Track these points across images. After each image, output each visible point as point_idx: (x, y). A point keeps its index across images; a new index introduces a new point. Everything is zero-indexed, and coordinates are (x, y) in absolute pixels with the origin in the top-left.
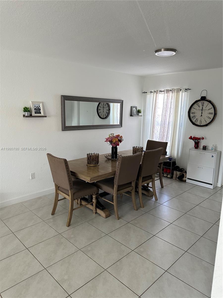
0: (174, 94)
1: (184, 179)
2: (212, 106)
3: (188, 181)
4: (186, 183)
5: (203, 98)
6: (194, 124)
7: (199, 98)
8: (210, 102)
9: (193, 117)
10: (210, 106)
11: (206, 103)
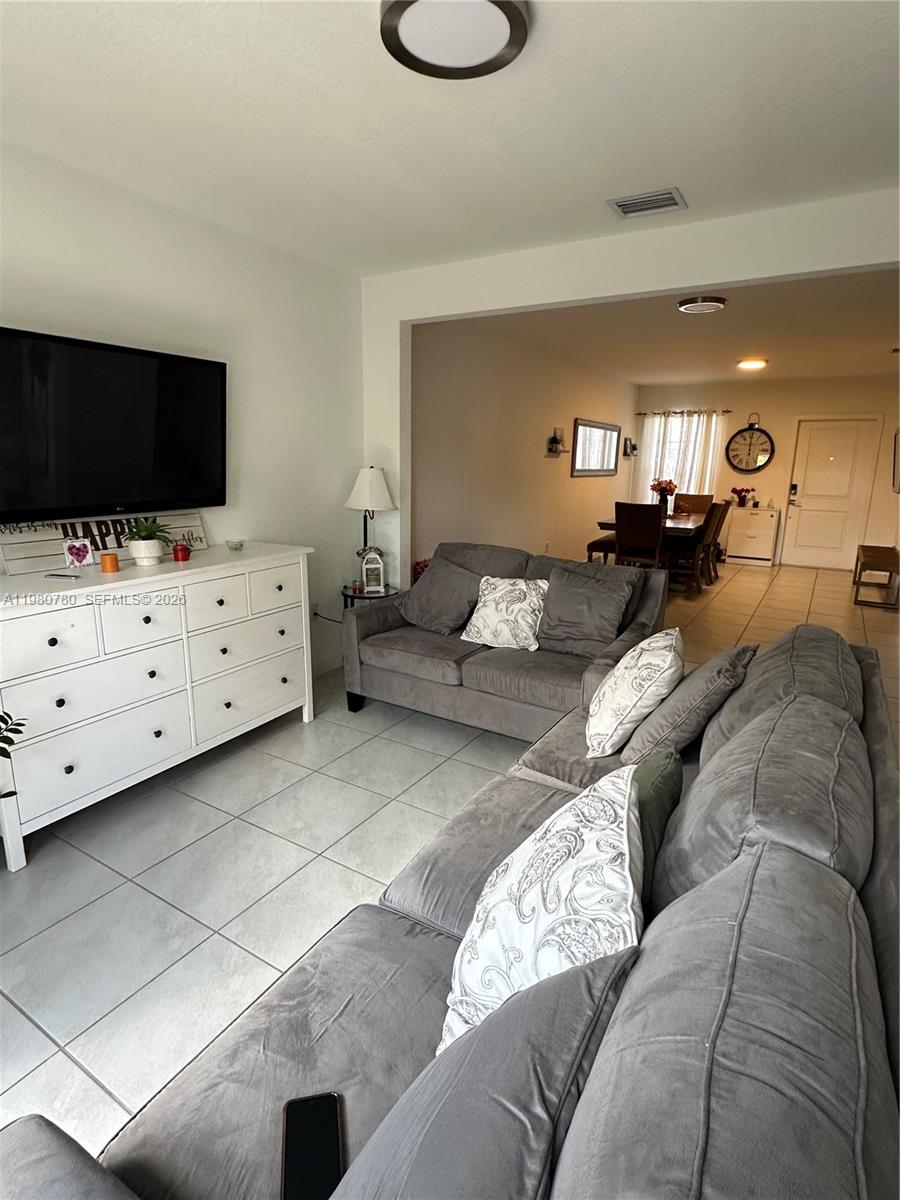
0: (704, 418)
1: (723, 557)
2: (767, 439)
3: (728, 560)
4: (726, 565)
5: (751, 427)
6: (735, 468)
7: (747, 426)
8: (763, 432)
9: (734, 457)
10: (764, 438)
11: (757, 434)
